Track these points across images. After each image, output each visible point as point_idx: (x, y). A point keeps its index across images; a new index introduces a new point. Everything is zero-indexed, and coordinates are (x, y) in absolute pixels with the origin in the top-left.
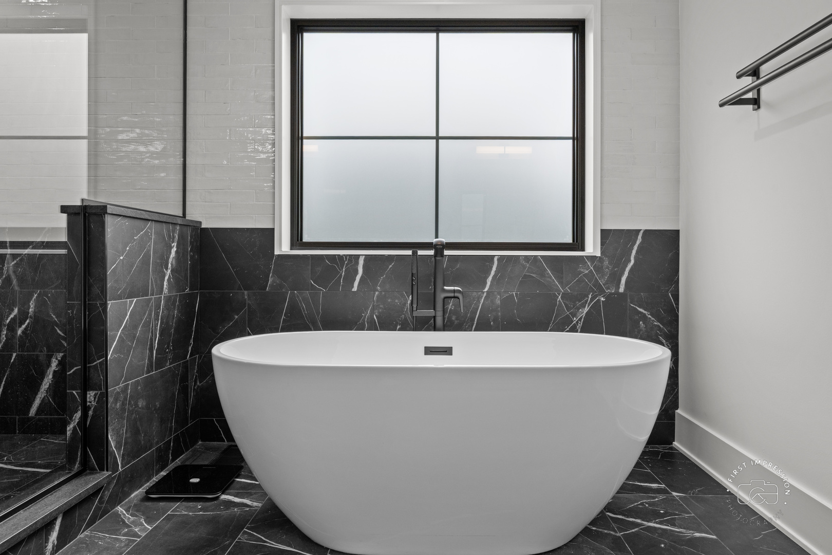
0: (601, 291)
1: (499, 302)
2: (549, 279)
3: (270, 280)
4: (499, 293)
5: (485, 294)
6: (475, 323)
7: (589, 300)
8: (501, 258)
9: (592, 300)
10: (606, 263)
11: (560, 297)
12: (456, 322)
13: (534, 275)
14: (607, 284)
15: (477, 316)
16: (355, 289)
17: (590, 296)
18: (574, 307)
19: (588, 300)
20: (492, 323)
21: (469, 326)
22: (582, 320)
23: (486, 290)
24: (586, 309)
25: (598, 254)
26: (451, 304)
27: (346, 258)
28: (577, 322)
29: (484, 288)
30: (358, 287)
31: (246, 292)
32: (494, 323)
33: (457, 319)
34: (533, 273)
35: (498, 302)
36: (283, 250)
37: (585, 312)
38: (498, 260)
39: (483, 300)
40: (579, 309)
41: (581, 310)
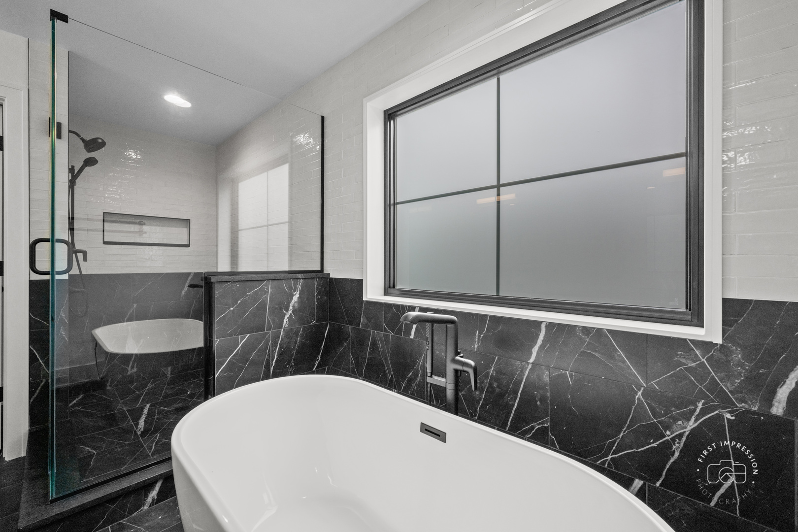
0: (726, 402)
1: (548, 379)
2: (621, 364)
3: (362, 319)
4: (548, 368)
5: (530, 366)
6: (519, 397)
7: (698, 410)
8: (551, 326)
9: (704, 412)
10: (737, 356)
11: (640, 393)
12: (498, 390)
13: (597, 354)
14: (741, 393)
15: (521, 390)
16: (412, 337)
17: (700, 405)
18: (666, 414)
19: (695, 410)
20: (538, 403)
21: (511, 398)
22: (684, 439)
23: (531, 361)
24: (692, 425)
25: (718, 339)
26: (492, 369)
27: (406, 308)
28: (673, 439)
29: (529, 359)
30: (414, 335)
31: (350, 327)
32: (541, 403)
33: (498, 387)
34: (596, 352)
35: (546, 379)
36: (368, 297)
37: (689, 428)
38: (546, 327)
39: (527, 372)
40: (676, 420)
41: (680, 422)
